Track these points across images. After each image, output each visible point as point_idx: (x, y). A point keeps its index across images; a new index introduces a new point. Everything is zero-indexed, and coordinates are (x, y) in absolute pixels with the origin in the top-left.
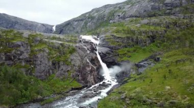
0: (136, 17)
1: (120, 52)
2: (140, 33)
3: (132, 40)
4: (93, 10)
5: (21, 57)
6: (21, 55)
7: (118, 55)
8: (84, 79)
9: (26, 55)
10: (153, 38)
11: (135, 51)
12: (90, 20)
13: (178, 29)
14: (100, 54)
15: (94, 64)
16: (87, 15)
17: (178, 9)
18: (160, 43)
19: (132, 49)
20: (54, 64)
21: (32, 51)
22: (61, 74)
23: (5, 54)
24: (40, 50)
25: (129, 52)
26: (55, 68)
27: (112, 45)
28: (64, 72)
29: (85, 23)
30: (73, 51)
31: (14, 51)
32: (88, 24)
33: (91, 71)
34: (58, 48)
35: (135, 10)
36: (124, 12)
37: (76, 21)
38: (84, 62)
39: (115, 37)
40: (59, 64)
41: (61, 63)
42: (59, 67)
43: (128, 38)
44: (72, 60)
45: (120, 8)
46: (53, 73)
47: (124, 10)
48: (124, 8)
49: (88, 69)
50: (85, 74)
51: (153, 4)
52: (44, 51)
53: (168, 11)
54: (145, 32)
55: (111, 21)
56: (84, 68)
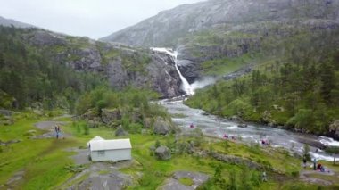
0: (226, 22)
1: (205, 65)
2: (230, 42)
3: (220, 50)
4: (161, 14)
5: (91, 66)
6: (91, 63)
7: (202, 69)
8: (164, 90)
9: (97, 64)
10: (245, 48)
11: (222, 63)
12: (156, 29)
13: (279, 37)
14: (179, 67)
15: (173, 77)
16: (152, 22)
17: (285, 11)
18: (254, 53)
19: (219, 61)
20: (129, 74)
21: (103, 59)
22: (138, 85)
23: (75, 61)
24: (113, 59)
25: (215, 64)
26: (131, 78)
27: (194, 57)
28: (142, 83)
29: (149, 34)
30: (149, 61)
31: (83, 59)
32: (154, 35)
33: (171, 84)
34: (133, 57)
35: (226, 12)
36: (210, 15)
37: (135, 31)
38: (162, 73)
39: (197, 46)
40: (134, 74)
41: (138, 73)
42: (135, 78)
43: (215, 48)
44: (149, 70)
45: (204, 10)
46: (129, 83)
47: (210, 12)
48: (210, 10)
49: (168, 81)
50: (164, 86)
51: (251, 3)
52: (116, 60)
53: (271, 14)
54: (236, 41)
55: (190, 30)
56: (163, 80)
